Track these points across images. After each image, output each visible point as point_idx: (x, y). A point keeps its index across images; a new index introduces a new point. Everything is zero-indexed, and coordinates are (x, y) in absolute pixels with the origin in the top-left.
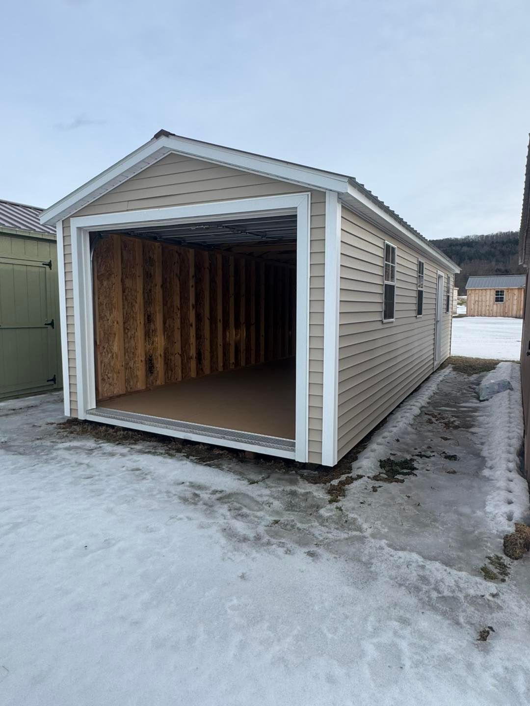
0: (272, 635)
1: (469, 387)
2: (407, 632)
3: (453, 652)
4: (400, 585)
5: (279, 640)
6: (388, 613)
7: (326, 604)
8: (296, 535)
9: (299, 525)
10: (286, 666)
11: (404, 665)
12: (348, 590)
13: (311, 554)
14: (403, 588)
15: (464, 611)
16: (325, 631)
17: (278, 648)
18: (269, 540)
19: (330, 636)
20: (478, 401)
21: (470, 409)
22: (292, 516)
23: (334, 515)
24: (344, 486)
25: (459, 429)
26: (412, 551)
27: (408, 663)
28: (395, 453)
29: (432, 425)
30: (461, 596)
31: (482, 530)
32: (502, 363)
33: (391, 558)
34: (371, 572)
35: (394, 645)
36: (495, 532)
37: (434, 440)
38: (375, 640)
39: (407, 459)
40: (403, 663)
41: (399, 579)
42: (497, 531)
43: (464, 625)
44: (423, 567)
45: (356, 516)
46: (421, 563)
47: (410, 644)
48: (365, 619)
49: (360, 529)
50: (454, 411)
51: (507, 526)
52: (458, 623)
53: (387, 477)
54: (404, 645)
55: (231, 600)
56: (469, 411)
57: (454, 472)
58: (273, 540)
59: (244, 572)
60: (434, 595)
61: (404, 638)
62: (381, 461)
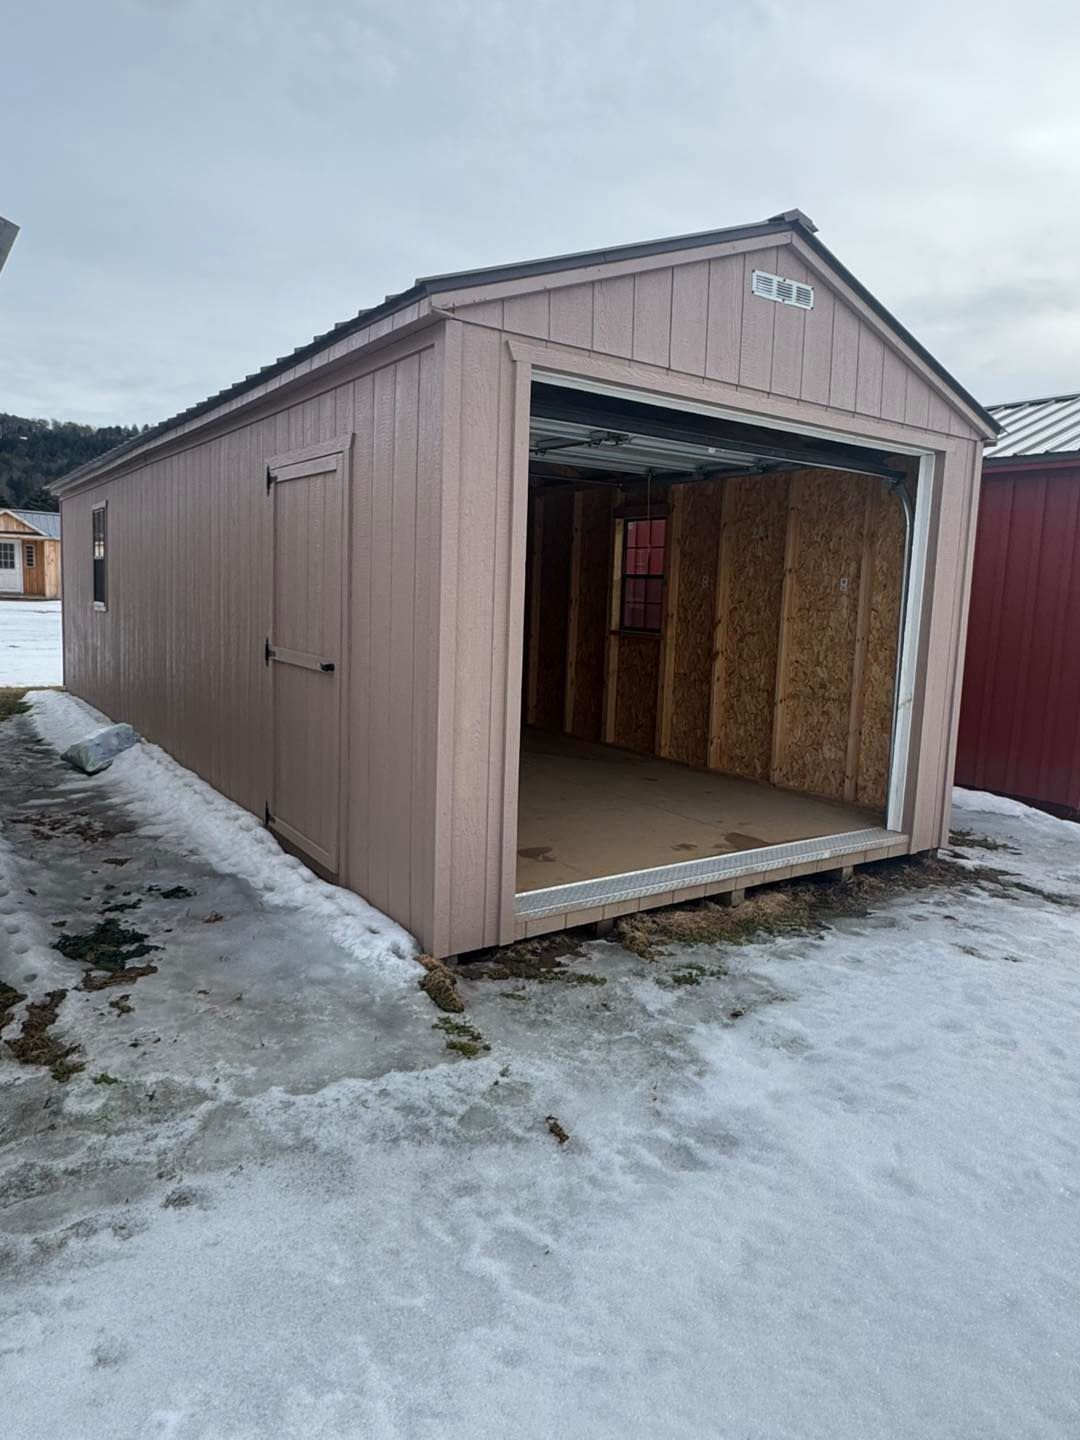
0: (340, 1396)
1: (27, 749)
2: (490, 1201)
3: (562, 1179)
4: (395, 1140)
5: (360, 1391)
6: (434, 1196)
7: (340, 1260)
8: (87, 1189)
9: (60, 1165)
10: (435, 1415)
11: (547, 1246)
12: (338, 1209)
13: (180, 1200)
14: (404, 1143)
15: (506, 1118)
16: (403, 1302)
17: (381, 1404)
18: (35, 1241)
19: (419, 1302)
20: (85, 776)
21: (89, 794)
22: (11, 1157)
23: (108, 1099)
24: (43, 1030)
25: (117, 836)
26: (336, 1079)
27: (547, 1239)
28: (62, 920)
29: (51, 841)
30: (477, 1100)
31: (381, 991)
32: (31, 692)
33: (327, 1110)
34: (326, 1154)
35: (502, 1232)
36: (402, 985)
37: (99, 870)
38: (476, 1248)
39: (99, 925)
40: (541, 1244)
41: (381, 1133)
42: (405, 982)
43: (528, 1135)
44: (384, 1093)
45: (161, 1076)
46: (377, 1089)
47: (517, 1211)
48: (420, 1231)
49: (201, 1097)
50: (63, 803)
51: (411, 968)
52: (519, 1140)
53: (109, 974)
54: (509, 1220)
55: (160, 1425)
56: (91, 798)
57: (218, 918)
58: (52, 1234)
59: (91, 1346)
60: (451, 1123)
61: (498, 1211)
62: (55, 947)
